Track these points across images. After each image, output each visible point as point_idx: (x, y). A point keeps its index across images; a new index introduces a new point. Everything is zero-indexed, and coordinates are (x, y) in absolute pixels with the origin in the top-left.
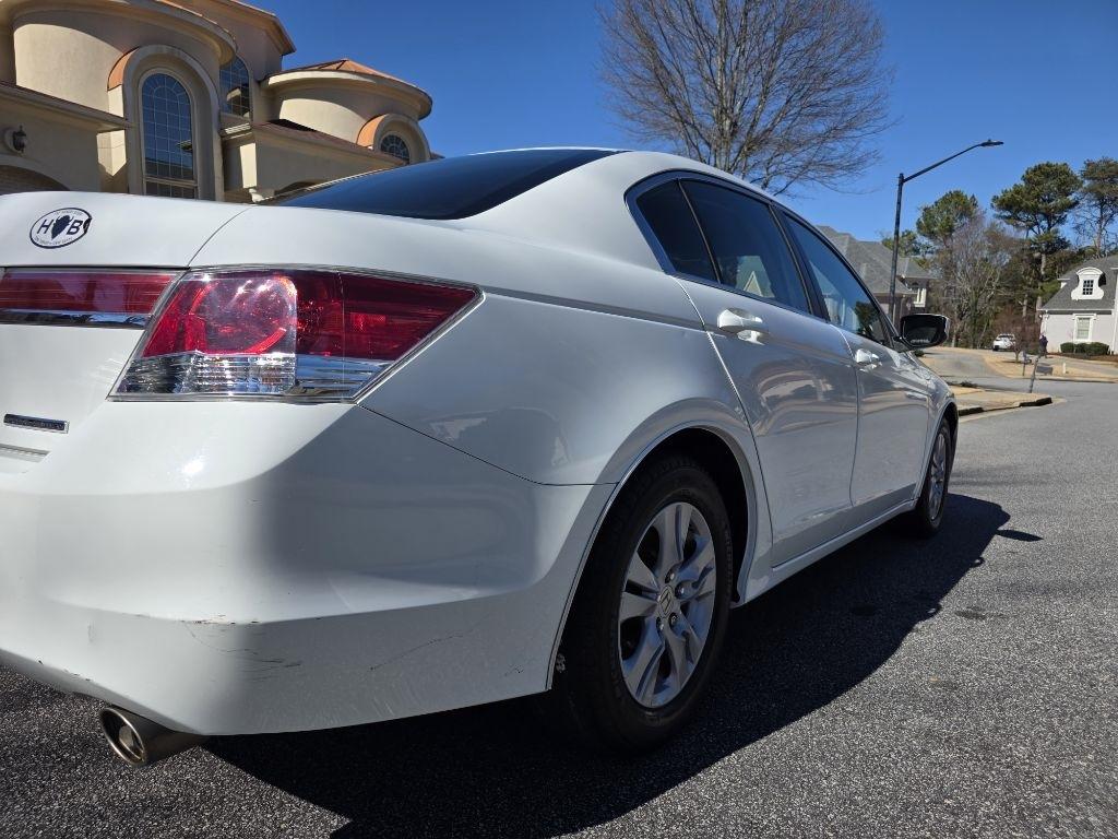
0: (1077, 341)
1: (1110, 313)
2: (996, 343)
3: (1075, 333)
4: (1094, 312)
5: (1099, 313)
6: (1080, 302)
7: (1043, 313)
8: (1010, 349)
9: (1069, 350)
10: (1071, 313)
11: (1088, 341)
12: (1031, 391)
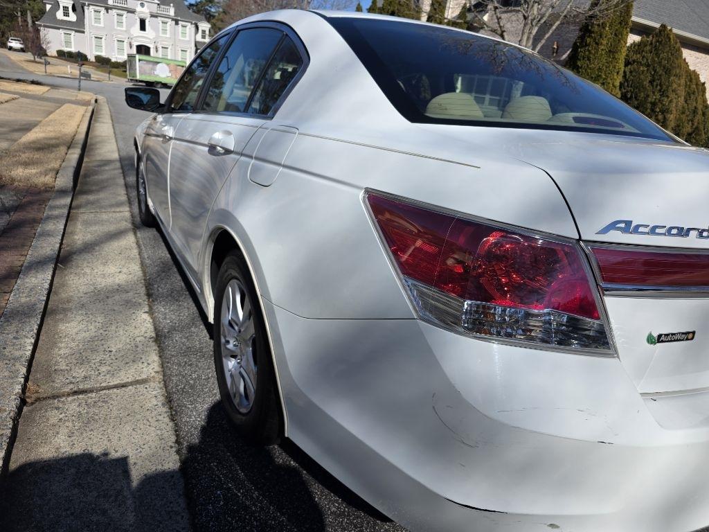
0: (66, 49)
1: (83, 32)
2: (9, 44)
3: (64, 44)
4: (73, 30)
5: (76, 31)
6: (63, 21)
7: (40, 25)
8: (22, 50)
9: (61, 55)
10: (59, 28)
11: (73, 49)
12: (79, 90)
